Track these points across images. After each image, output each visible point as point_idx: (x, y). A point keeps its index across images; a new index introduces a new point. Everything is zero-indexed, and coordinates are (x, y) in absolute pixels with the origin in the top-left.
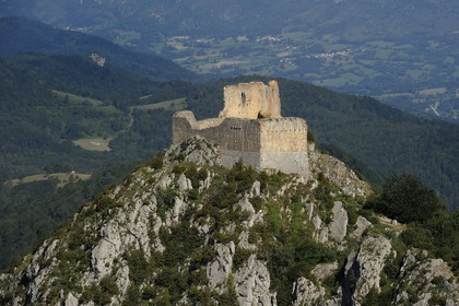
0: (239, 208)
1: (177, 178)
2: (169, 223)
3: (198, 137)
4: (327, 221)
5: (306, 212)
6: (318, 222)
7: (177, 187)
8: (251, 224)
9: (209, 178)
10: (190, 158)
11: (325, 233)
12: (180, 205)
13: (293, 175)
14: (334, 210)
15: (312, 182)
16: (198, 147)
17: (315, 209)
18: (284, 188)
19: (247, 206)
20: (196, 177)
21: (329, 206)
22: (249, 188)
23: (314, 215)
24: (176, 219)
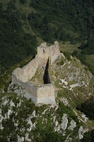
0: (27, 122)
1: (10, 101)
2: (6, 117)
3: (19, 84)
4: (60, 122)
5: (53, 119)
6: (57, 123)
7: (9, 105)
8: (30, 129)
9: (20, 103)
10: (16, 91)
11: (59, 127)
12: (10, 112)
13: (49, 105)
14: (63, 118)
15: (56, 107)
16: (18, 88)
17: (56, 118)
18: (45, 111)
19: (30, 122)
20: (16, 102)
21: (62, 116)
22: (31, 114)
23: (55, 121)
24: (8, 117)
